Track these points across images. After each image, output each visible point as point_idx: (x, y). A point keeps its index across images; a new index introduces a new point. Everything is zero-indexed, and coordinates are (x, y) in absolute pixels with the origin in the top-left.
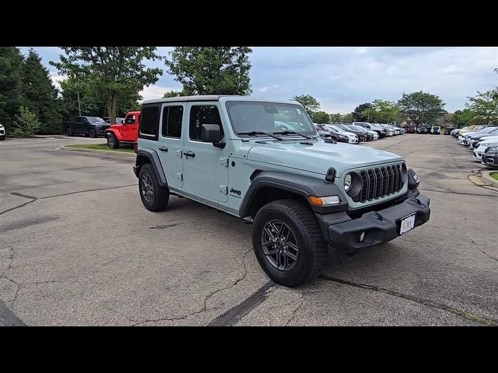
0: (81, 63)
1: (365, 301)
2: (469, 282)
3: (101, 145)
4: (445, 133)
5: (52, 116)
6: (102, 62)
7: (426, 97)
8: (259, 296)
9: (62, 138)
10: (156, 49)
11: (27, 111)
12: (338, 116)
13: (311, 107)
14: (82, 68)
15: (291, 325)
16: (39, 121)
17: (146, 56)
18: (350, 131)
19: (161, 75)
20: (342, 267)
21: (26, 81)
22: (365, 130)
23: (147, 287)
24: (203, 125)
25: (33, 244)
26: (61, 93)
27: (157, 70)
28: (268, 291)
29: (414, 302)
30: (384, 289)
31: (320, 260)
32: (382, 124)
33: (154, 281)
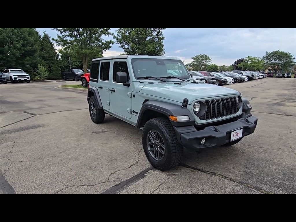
0: (68, 38)
1: (205, 181)
2: (279, 173)
3: (79, 85)
4: (295, 77)
5: (55, 69)
6: (80, 38)
7: (282, 54)
8: (142, 175)
9: (60, 81)
10: (110, 29)
11: (42, 66)
12: (224, 67)
13: (206, 62)
14: (69, 41)
15: (154, 193)
16: (48, 72)
17: (104, 34)
18: (229, 76)
19: (113, 44)
20: (198, 160)
21: (42, 50)
22: (240, 75)
23: (79, 166)
24: (117, 73)
25: (26, 140)
26: (60, 56)
27: (111, 41)
28: (148, 172)
29: (237, 184)
30: (221, 175)
31: (177, 155)
32: (251, 72)
33: (84, 163)
